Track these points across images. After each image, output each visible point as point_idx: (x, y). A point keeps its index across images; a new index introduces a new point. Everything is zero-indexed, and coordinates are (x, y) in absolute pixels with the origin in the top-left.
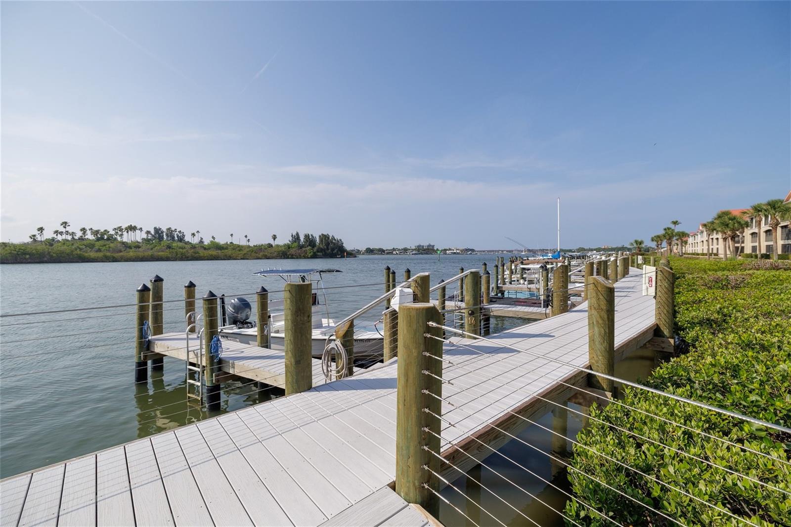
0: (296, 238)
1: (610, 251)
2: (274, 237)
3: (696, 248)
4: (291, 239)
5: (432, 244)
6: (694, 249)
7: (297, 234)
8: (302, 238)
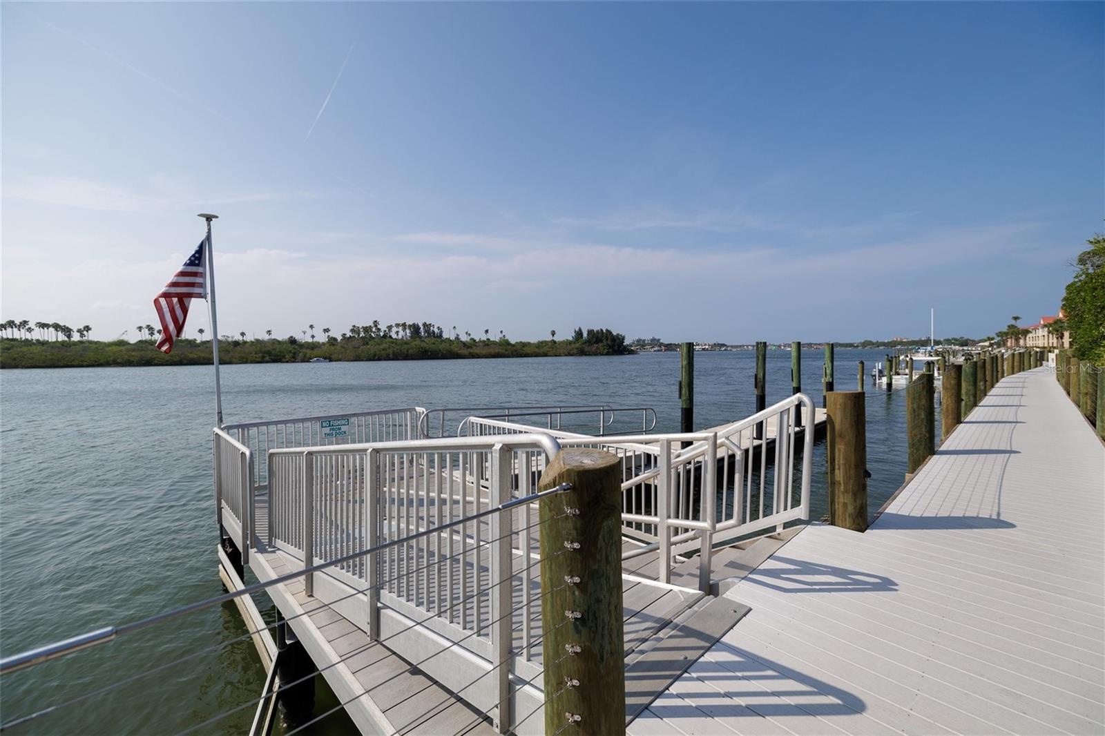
0: (579, 334)
1: (910, 345)
2: (553, 333)
3: (1037, 342)
4: (574, 334)
5: (657, 338)
6: (1034, 342)
7: (580, 329)
8: (585, 335)
